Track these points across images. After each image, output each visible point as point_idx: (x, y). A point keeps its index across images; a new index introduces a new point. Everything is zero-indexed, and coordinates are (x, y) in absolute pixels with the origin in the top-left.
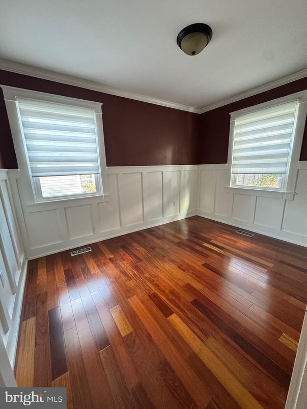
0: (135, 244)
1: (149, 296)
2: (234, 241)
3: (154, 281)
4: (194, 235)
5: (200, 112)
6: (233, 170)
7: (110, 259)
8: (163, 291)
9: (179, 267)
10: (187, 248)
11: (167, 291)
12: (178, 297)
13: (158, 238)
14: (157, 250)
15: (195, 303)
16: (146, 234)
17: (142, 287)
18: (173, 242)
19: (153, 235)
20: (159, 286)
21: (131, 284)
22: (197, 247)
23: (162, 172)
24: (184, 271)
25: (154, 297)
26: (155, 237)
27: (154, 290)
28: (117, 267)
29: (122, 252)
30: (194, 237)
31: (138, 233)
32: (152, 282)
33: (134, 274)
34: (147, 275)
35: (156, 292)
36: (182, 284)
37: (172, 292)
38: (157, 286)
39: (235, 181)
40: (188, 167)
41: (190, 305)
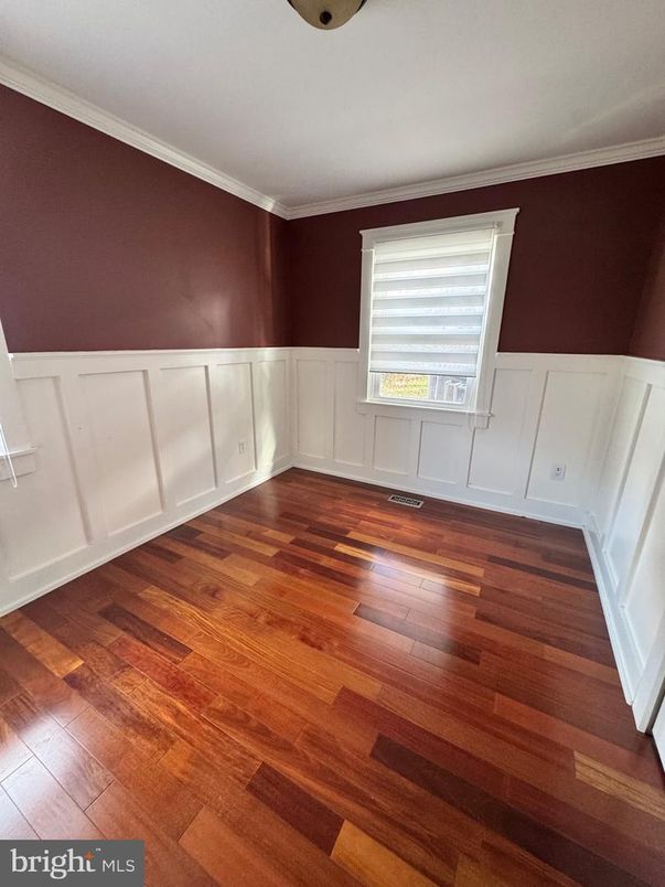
0: (151, 592)
1: (250, 788)
2: (394, 526)
3: (248, 718)
4: (306, 526)
5: (288, 215)
6: (372, 364)
7: (73, 681)
8: (286, 748)
9: (304, 639)
10: (302, 571)
11: (297, 744)
12: (331, 750)
13: (221, 553)
14: (227, 595)
15: (386, 751)
16: (180, 549)
17: (218, 760)
18: (260, 558)
19: (201, 549)
20: (267, 733)
21: (175, 761)
22: (326, 561)
23: (206, 367)
24: (320, 648)
25: (266, 786)
26: (207, 552)
27: (261, 755)
28: (107, 704)
29: (112, 634)
30: (308, 530)
31: (150, 547)
32: (242, 723)
33: (177, 714)
34: (220, 704)
35: (269, 760)
36: (327, 695)
37: (313, 739)
38: (262, 734)
39: (376, 388)
40: (268, 354)
41: (373, 765)
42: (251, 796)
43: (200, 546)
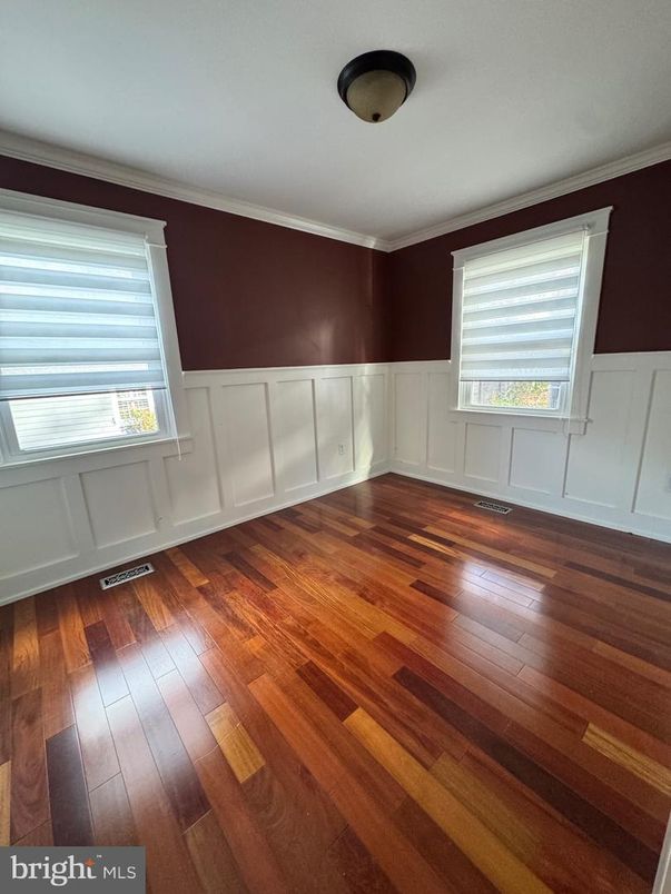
0: (258, 548)
1: (298, 671)
2: (472, 526)
3: (307, 634)
4: (388, 518)
5: (389, 248)
6: (462, 373)
7: (201, 589)
8: (330, 657)
9: (361, 596)
10: (375, 549)
11: (338, 656)
12: (362, 665)
13: (311, 529)
14: (310, 558)
15: (403, 676)
16: (284, 524)
17: (281, 651)
18: (342, 536)
19: (299, 526)
20: (318, 645)
21: (254, 645)
22: (397, 546)
23: (313, 380)
24: (373, 603)
25: (310, 674)
26: (304, 528)
27: (310, 656)
28: (219, 606)
29: (229, 570)
30: (389, 522)
31: (263, 520)
32: (302, 636)
33: (260, 621)
34: (290, 621)
35: (315, 660)
36: (370, 634)
37: (350, 657)
38: (314, 645)
39: (468, 397)
40: (367, 370)
41: (393, 684)
42: (297, 676)
43: (300, 524)
